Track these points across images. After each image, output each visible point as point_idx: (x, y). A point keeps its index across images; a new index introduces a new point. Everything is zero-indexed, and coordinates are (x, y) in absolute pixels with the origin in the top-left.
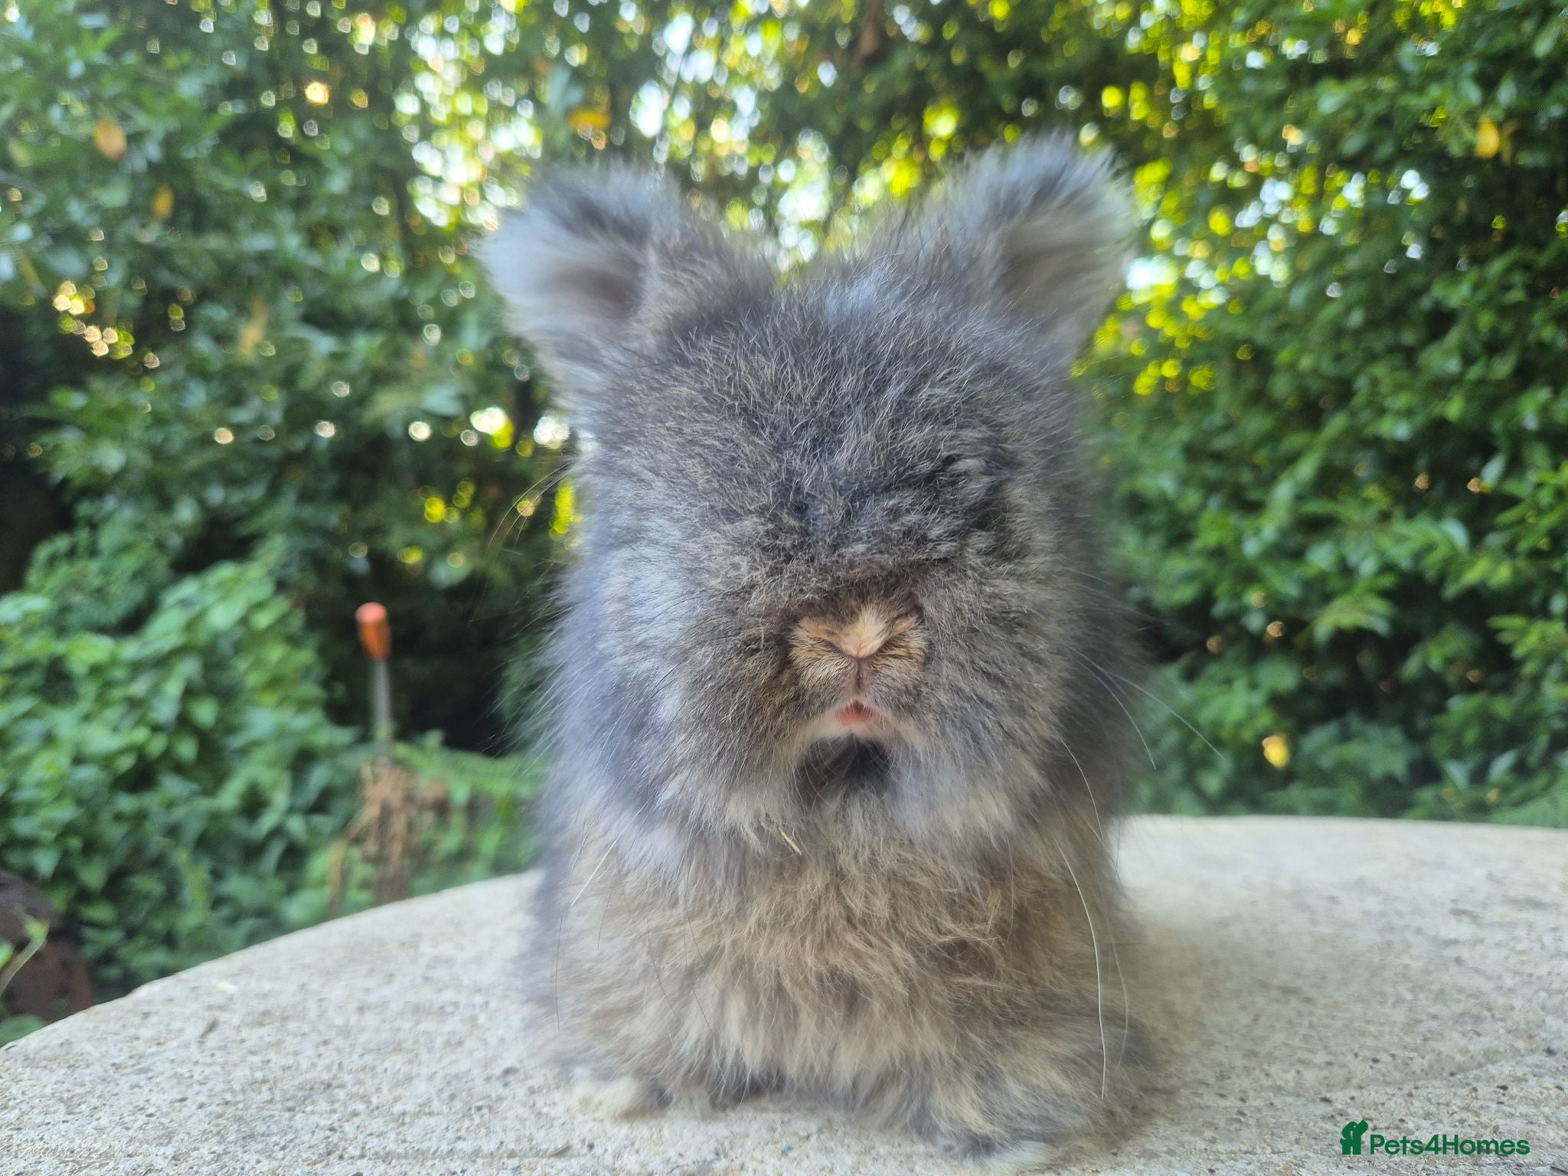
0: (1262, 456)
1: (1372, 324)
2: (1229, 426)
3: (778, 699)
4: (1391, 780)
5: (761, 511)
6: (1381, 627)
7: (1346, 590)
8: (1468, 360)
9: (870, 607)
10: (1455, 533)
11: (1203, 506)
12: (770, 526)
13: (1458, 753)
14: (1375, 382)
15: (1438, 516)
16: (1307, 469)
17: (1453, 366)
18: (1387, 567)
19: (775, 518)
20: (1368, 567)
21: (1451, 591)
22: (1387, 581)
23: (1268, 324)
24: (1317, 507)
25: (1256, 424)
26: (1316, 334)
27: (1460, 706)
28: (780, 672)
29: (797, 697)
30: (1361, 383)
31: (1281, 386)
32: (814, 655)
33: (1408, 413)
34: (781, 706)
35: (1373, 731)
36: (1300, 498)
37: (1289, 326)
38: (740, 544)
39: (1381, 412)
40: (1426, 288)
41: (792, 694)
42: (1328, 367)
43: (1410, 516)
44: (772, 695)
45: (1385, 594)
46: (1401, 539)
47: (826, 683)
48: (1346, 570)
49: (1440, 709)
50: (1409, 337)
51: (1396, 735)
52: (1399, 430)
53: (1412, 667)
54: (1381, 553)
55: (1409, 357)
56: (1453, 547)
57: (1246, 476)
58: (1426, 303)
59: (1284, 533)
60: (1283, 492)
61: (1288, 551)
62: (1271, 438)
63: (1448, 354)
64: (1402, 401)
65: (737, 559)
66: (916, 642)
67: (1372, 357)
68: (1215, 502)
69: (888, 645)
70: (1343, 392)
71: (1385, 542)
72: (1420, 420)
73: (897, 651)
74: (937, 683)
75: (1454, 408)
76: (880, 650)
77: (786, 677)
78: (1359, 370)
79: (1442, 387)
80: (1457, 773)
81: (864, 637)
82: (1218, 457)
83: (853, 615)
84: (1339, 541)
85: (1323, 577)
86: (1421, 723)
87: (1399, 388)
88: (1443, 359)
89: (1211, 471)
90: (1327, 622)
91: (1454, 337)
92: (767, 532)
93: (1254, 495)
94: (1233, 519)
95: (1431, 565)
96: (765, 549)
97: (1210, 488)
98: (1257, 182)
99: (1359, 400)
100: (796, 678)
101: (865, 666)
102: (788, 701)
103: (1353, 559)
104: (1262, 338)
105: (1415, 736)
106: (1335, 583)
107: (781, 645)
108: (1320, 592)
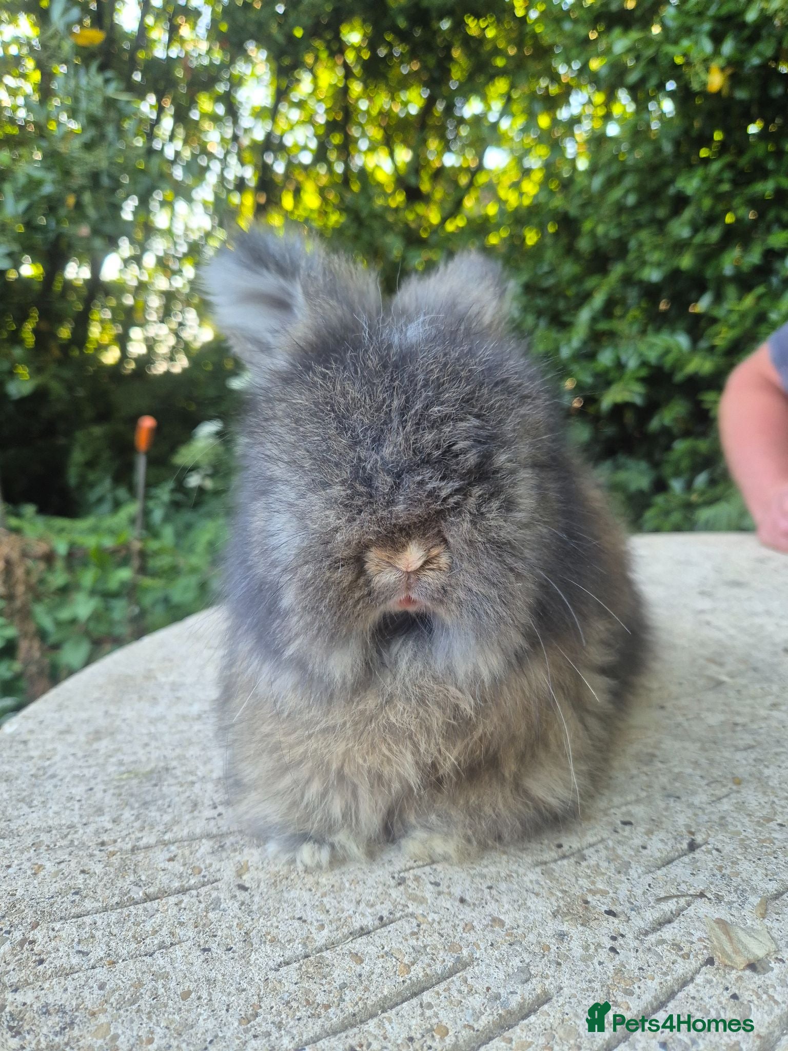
0: (571, 292)
1: (639, 204)
2: (551, 272)
3: (357, 595)
4: (641, 492)
5: (343, 483)
6: (638, 400)
7: (620, 378)
8: (696, 230)
9: (414, 542)
10: (682, 341)
11: (536, 326)
12: (349, 492)
13: (677, 474)
14: (641, 245)
15: (673, 331)
16: (598, 300)
17: (685, 233)
18: (644, 364)
19: (352, 487)
20: (632, 363)
21: (679, 377)
22: (643, 373)
23: (578, 201)
24: (603, 326)
25: (569, 269)
26: (606, 209)
27: (680, 446)
28: (358, 578)
29: (369, 594)
30: (633, 244)
31: (584, 244)
32: (379, 568)
33: (659, 265)
34: (359, 599)
35: (631, 463)
36: (594, 320)
37: (590, 202)
38: (331, 503)
39: (643, 263)
40: (672, 181)
41: (366, 592)
42: (614, 233)
43: (658, 330)
44: (353, 592)
45: (643, 380)
46: (651, 346)
47: (387, 586)
48: (620, 366)
49: (668, 448)
50: (661, 213)
51: (643, 465)
52: (654, 275)
53: (655, 424)
54: (641, 355)
55: (660, 225)
56: (680, 351)
57: (561, 305)
58: (672, 191)
59: (585, 343)
60: (584, 316)
61: (587, 355)
62: (577, 280)
63: (682, 224)
64: (656, 256)
65: (327, 512)
66: (444, 560)
67: (638, 226)
68: (543, 323)
69: (426, 562)
70: (621, 248)
71: (643, 347)
72: (666, 269)
73: (431, 566)
74: (457, 584)
75: (686, 262)
76: (422, 566)
77: (361, 581)
78: (630, 234)
79: (680, 247)
80: (677, 485)
81: (410, 560)
82: (545, 292)
83: (404, 546)
84: (616, 346)
85: (606, 371)
86: (657, 456)
87: (656, 247)
88: (680, 229)
89: (540, 302)
90: (608, 400)
91: (688, 213)
92: (347, 495)
93: (566, 318)
94: (554, 334)
95: (669, 361)
96: (346, 506)
97: (539, 314)
98: (567, 91)
99: (631, 256)
100: (368, 582)
101: (413, 576)
102: (363, 597)
103: (624, 358)
104: (573, 211)
105: (656, 465)
106: (613, 374)
107: (358, 561)
108: (605, 380)
